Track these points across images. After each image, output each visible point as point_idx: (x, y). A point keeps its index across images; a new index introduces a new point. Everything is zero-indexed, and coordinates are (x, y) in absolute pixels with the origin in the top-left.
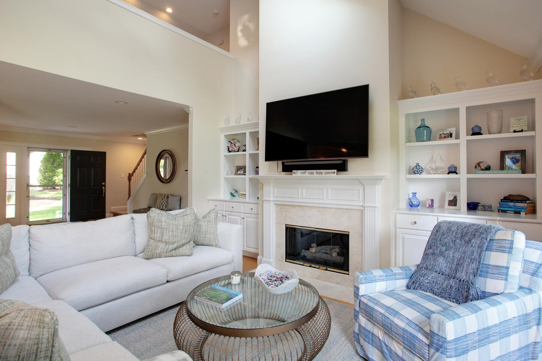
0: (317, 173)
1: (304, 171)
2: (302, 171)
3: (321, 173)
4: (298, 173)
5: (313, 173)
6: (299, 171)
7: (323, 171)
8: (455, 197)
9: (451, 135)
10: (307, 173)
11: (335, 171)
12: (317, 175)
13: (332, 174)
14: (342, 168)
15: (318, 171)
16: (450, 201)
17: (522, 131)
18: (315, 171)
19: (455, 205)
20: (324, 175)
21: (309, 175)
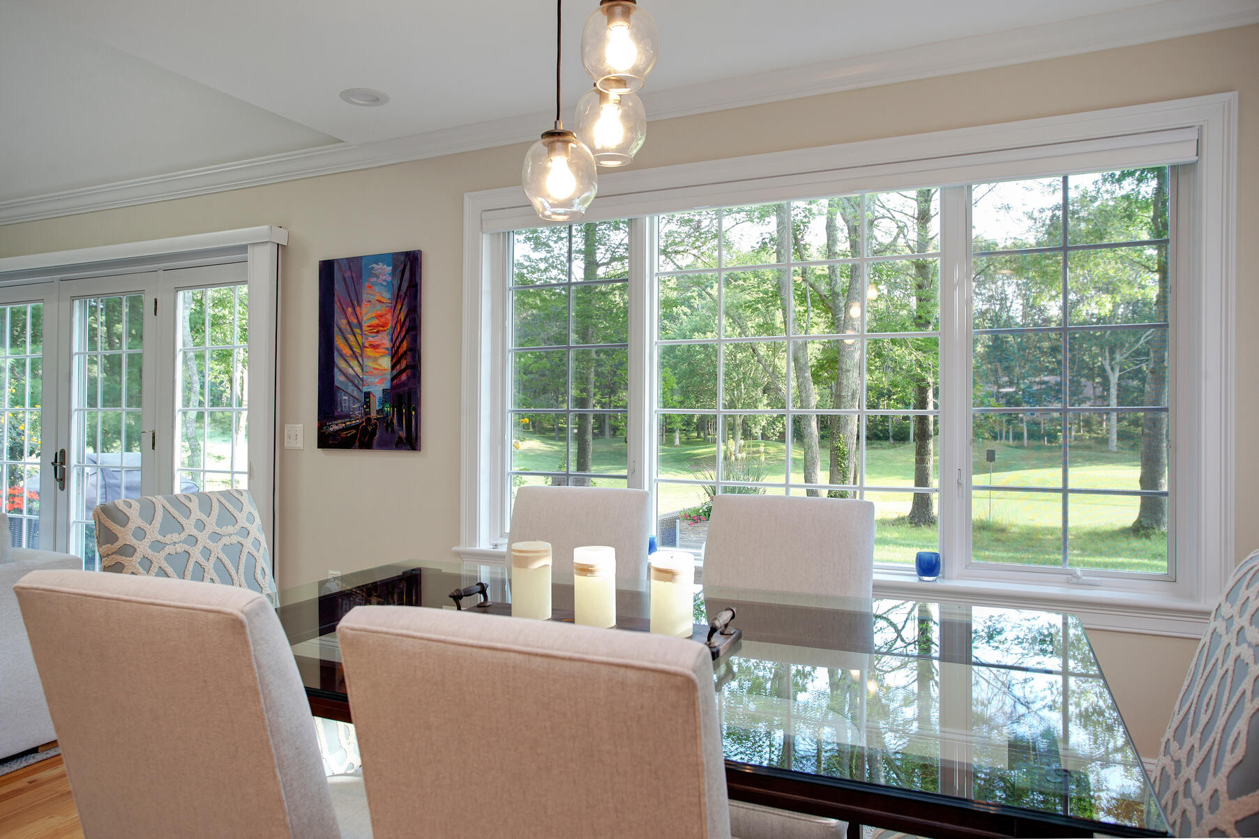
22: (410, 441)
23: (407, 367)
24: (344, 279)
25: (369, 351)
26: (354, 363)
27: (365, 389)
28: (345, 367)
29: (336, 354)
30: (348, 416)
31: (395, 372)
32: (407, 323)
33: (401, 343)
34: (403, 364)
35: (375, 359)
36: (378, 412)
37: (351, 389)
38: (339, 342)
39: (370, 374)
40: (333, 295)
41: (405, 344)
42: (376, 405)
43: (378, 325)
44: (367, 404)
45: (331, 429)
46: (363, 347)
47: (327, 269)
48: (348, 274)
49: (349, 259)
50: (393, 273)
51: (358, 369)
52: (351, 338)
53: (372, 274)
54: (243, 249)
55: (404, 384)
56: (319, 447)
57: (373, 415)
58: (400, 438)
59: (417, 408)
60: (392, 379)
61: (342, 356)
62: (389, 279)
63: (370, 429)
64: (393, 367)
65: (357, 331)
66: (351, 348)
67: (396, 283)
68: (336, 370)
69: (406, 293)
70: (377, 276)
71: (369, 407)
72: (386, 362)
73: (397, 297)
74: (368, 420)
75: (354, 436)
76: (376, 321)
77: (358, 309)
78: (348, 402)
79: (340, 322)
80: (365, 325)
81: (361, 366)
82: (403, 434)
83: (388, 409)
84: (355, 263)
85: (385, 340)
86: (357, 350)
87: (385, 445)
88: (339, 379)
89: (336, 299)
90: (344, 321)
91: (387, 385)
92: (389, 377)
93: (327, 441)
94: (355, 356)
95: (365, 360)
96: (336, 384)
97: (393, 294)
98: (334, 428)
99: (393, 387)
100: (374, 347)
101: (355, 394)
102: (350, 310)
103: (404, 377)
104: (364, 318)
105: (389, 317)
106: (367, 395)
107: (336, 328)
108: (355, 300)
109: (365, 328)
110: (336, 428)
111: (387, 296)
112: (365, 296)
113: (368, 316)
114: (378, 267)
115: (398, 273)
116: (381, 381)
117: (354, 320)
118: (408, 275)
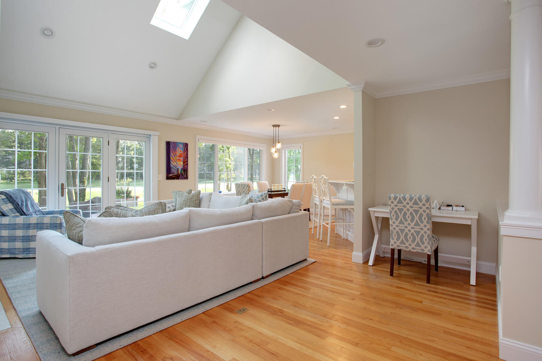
22: (187, 178)
23: (186, 164)
24: (173, 146)
26: (175, 163)
27: (177, 168)
28: (173, 164)
30: (174, 173)
35: (180, 162)
36: (180, 172)
37: (174, 168)
38: (171, 158)
42: (180, 171)
43: (180, 156)
44: (178, 171)
45: (170, 176)
47: (168, 143)
48: (173, 145)
49: (174, 142)
51: (176, 164)
52: (174, 158)
54: (150, 135)
55: (186, 167)
56: (167, 179)
57: (179, 173)
59: (188, 172)
61: (172, 161)
62: (182, 147)
64: (183, 164)
65: (176, 157)
66: (174, 160)
67: (184, 149)
68: (171, 164)
70: (180, 147)
72: (182, 163)
74: (178, 174)
75: (175, 177)
76: (179, 155)
78: (173, 170)
79: (172, 154)
82: (185, 176)
83: (182, 172)
84: (175, 143)
85: (182, 159)
87: (181, 179)
88: (171, 166)
89: (170, 149)
90: (173, 154)
91: (182, 167)
97: (183, 151)
98: (170, 175)
99: (183, 168)
100: (179, 160)
101: (175, 169)
102: (174, 152)
103: (185, 166)
106: (178, 169)
107: (171, 156)
108: (175, 150)
112: (177, 150)
113: (178, 154)
114: (180, 145)
115: (184, 146)
116: (181, 167)
117: (175, 155)
118: (186, 147)
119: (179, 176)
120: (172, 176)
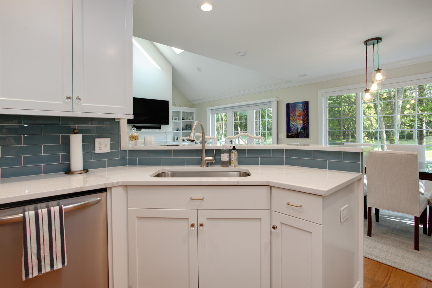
0: (151, 130)
1: (146, 129)
2: (145, 129)
3: (153, 130)
4: (143, 130)
5: (150, 130)
6: (144, 129)
7: (154, 129)
8: (177, 138)
9: (177, 119)
10: (147, 130)
11: (158, 129)
12: (151, 131)
13: (157, 130)
14: (160, 128)
15: (152, 129)
16: (176, 139)
17: (191, 120)
18: (150, 129)
19: (178, 140)
20: (154, 131)
21: (148, 131)
22: (307, 136)
24: (292, 107)
25: (298, 120)
26: (294, 122)
27: (297, 127)
28: (292, 123)
29: (290, 121)
30: (293, 132)
31: (303, 124)
32: (306, 115)
33: (305, 118)
34: (305, 122)
35: (299, 122)
36: (300, 131)
37: (294, 127)
38: (291, 118)
39: (298, 124)
40: (289, 110)
41: (306, 119)
42: (299, 130)
43: (299, 115)
46: (296, 119)
47: (288, 105)
48: (292, 106)
49: (293, 103)
50: (303, 105)
51: (295, 123)
52: (294, 118)
53: (298, 106)
54: (271, 102)
55: (305, 126)
56: (287, 138)
57: (299, 132)
58: (305, 136)
59: (309, 131)
60: (303, 125)
61: (292, 121)
62: (302, 106)
63: (298, 134)
64: (303, 123)
65: (295, 116)
66: (294, 119)
67: (303, 107)
68: (290, 124)
69: (306, 109)
70: (299, 106)
71: (298, 130)
72: (301, 122)
73: (304, 110)
74: (298, 133)
75: (295, 136)
76: (299, 114)
77: (295, 112)
78: (293, 129)
79: (291, 114)
80: (296, 115)
81: (296, 123)
82: (306, 135)
83: (302, 130)
85: (301, 118)
86: (295, 120)
87: (301, 137)
88: (291, 125)
89: (290, 110)
91: (302, 126)
92: (302, 125)
93: (288, 137)
94: (294, 121)
95: (297, 122)
96: (290, 126)
97: (303, 109)
98: (290, 134)
99: (303, 127)
100: (299, 119)
101: (295, 128)
102: (293, 112)
103: (305, 125)
104: (296, 114)
105: (302, 113)
106: (297, 128)
107: (290, 116)
108: (294, 111)
109: (296, 116)
110: (291, 134)
111: (301, 110)
112: (296, 110)
113: (297, 113)
114: (299, 104)
115: (304, 105)
116: (300, 125)
117: (294, 114)
118: (306, 106)
119: (299, 135)
120: (292, 134)
